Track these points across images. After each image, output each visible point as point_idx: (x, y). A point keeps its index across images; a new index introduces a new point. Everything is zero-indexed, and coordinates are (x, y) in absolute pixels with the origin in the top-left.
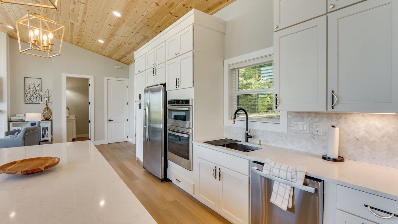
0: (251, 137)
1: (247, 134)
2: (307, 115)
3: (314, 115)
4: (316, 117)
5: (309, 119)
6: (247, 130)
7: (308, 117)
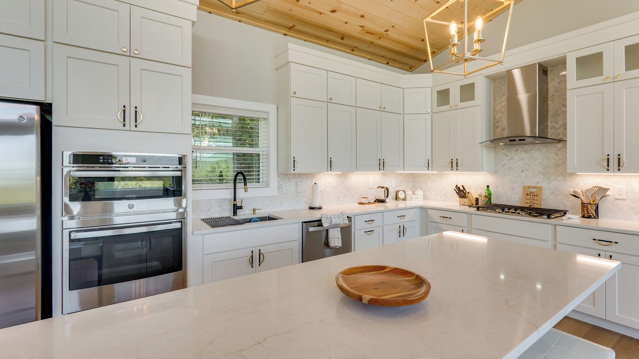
0: (241, 208)
1: (235, 205)
2: (292, 176)
3: (298, 176)
4: (299, 178)
5: (294, 180)
6: (235, 200)
7: (294, 178)
